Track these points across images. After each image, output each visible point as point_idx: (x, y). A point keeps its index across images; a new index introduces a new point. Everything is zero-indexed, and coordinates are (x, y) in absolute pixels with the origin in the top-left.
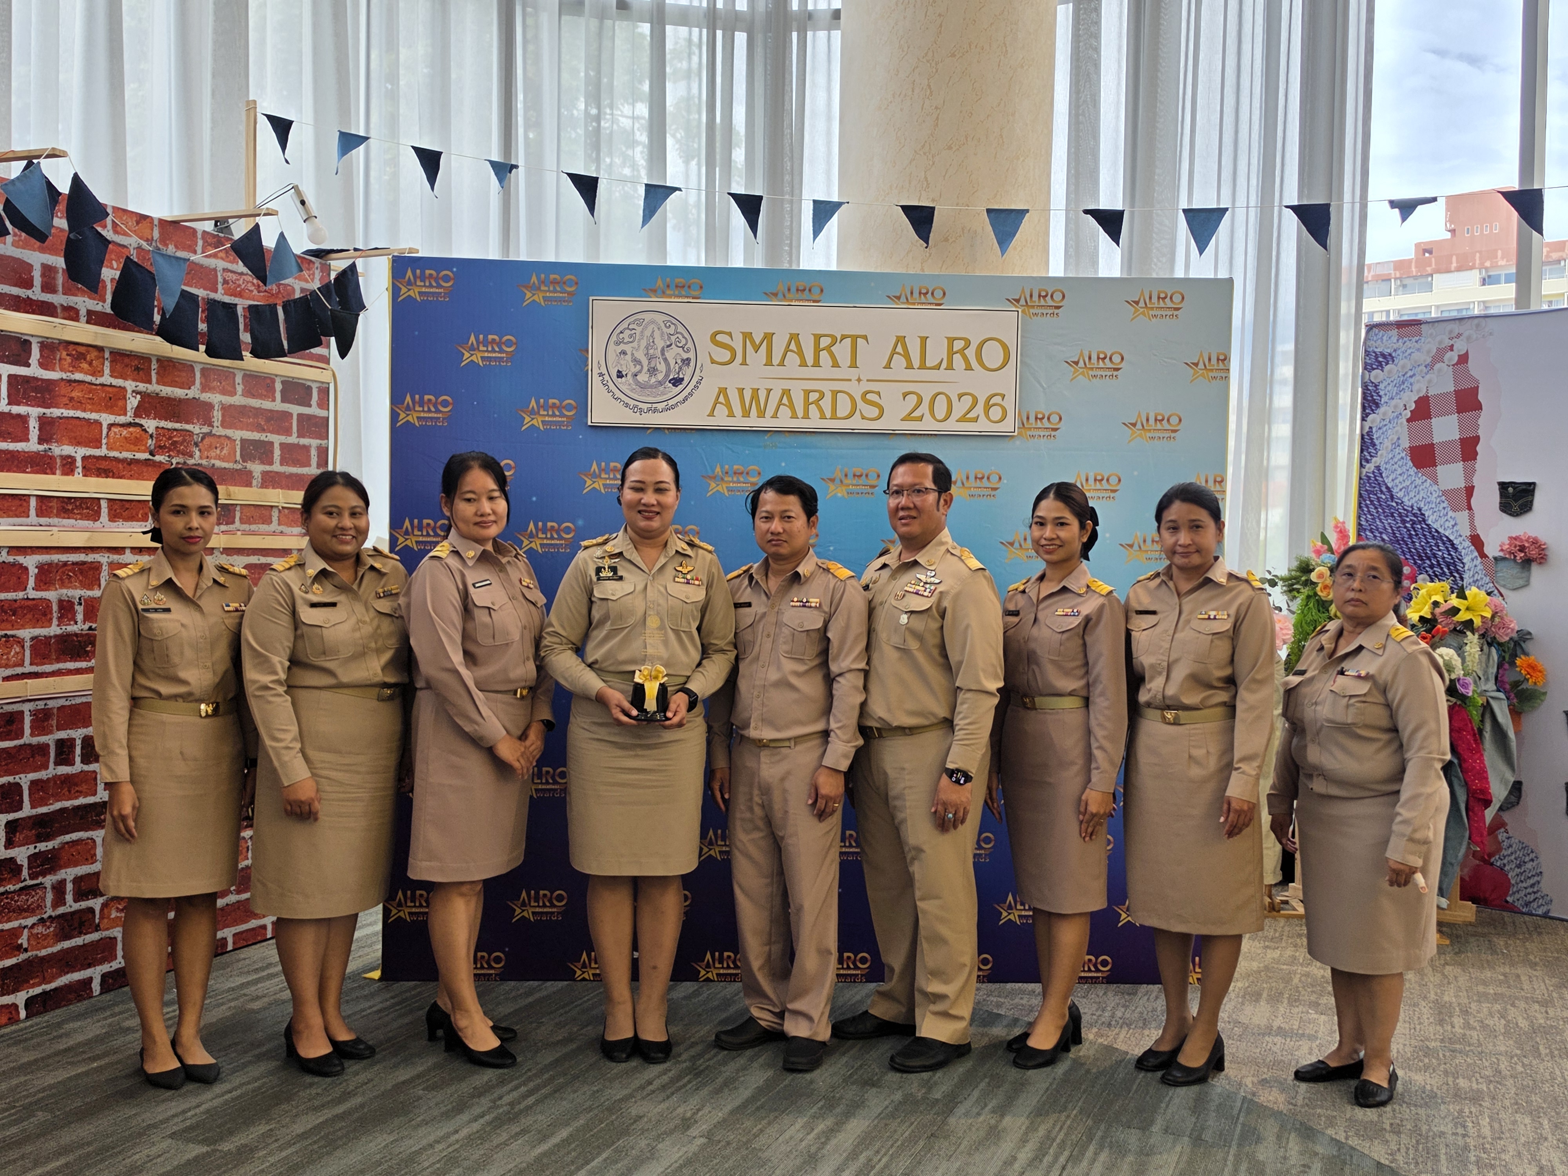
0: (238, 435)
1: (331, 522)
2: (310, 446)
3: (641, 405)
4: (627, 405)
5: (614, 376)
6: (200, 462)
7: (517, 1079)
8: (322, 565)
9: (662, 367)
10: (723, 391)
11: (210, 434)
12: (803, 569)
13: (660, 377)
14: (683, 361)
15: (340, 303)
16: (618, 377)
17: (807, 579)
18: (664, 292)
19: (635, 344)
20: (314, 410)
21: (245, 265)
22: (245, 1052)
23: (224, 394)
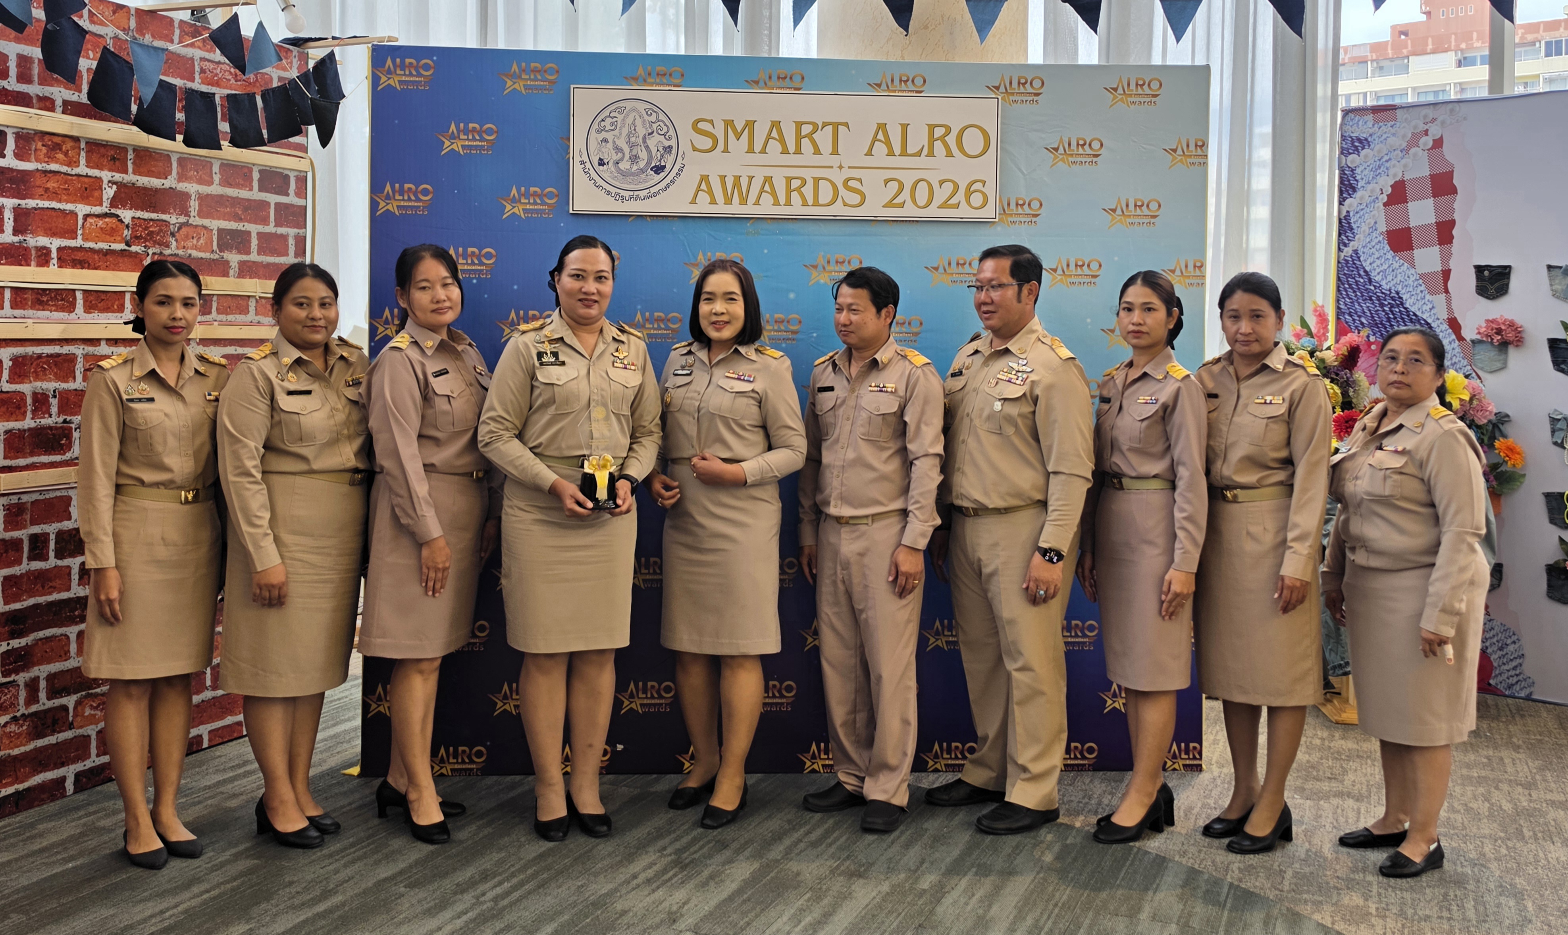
0: (215, 224)
1: (302, 314)
2: (288, 235)
3: (623, 193)
4: (609, 193)
5: (596, 164)
6: (177, 252)
7: (500, 874)
8: (296, 354)
9: (644, 155)
10: (705, 178)
11: (186, 224)
12: (882, 356)
13: (642, 164)
14: (665, 148)
15: (318, 92)
16: (600, 164)
17: (885, 366)
18: (645, 81)
19: (617, 132)
20: (292, 199)
21: (223, 53)
22: (224, 851)
23: (201, 184)
